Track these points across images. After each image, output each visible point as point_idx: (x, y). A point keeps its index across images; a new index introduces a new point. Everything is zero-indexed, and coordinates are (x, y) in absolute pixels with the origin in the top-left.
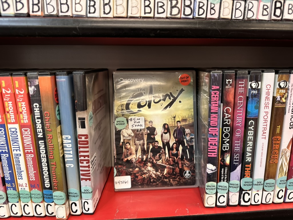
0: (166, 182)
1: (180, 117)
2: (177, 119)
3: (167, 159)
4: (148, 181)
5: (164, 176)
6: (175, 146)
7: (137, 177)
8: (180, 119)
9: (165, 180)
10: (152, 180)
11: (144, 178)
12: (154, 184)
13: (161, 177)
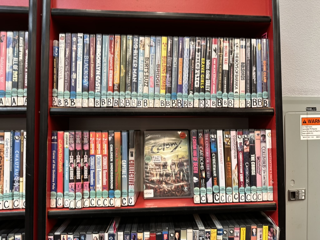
0: (174, 194)
2: (179, 157)
4: (163, 193)
6: (178, 172)
7: (157, 190)
9: (173, 192)
10: (165, 192)
11: (161, 191)
12: (167, 195)
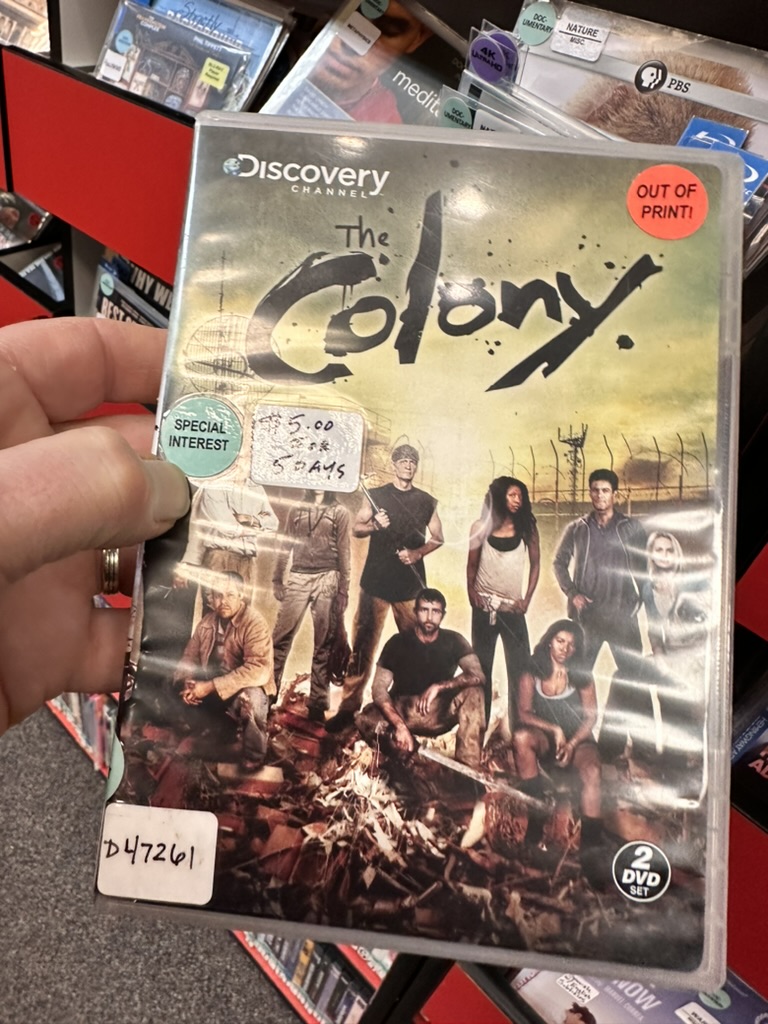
0: (472, 908)
1: (617, 444)
2: (596, 458)
3: (497, 736)
4: (339, 874)
5: (464, 856)
6: (562, 643)
7: (264, 830)
8: (616, 462)
9: (468, 890)
10: (369, 875)
11: (316, 845)
12: (380, 906)
13: (436, 865)
